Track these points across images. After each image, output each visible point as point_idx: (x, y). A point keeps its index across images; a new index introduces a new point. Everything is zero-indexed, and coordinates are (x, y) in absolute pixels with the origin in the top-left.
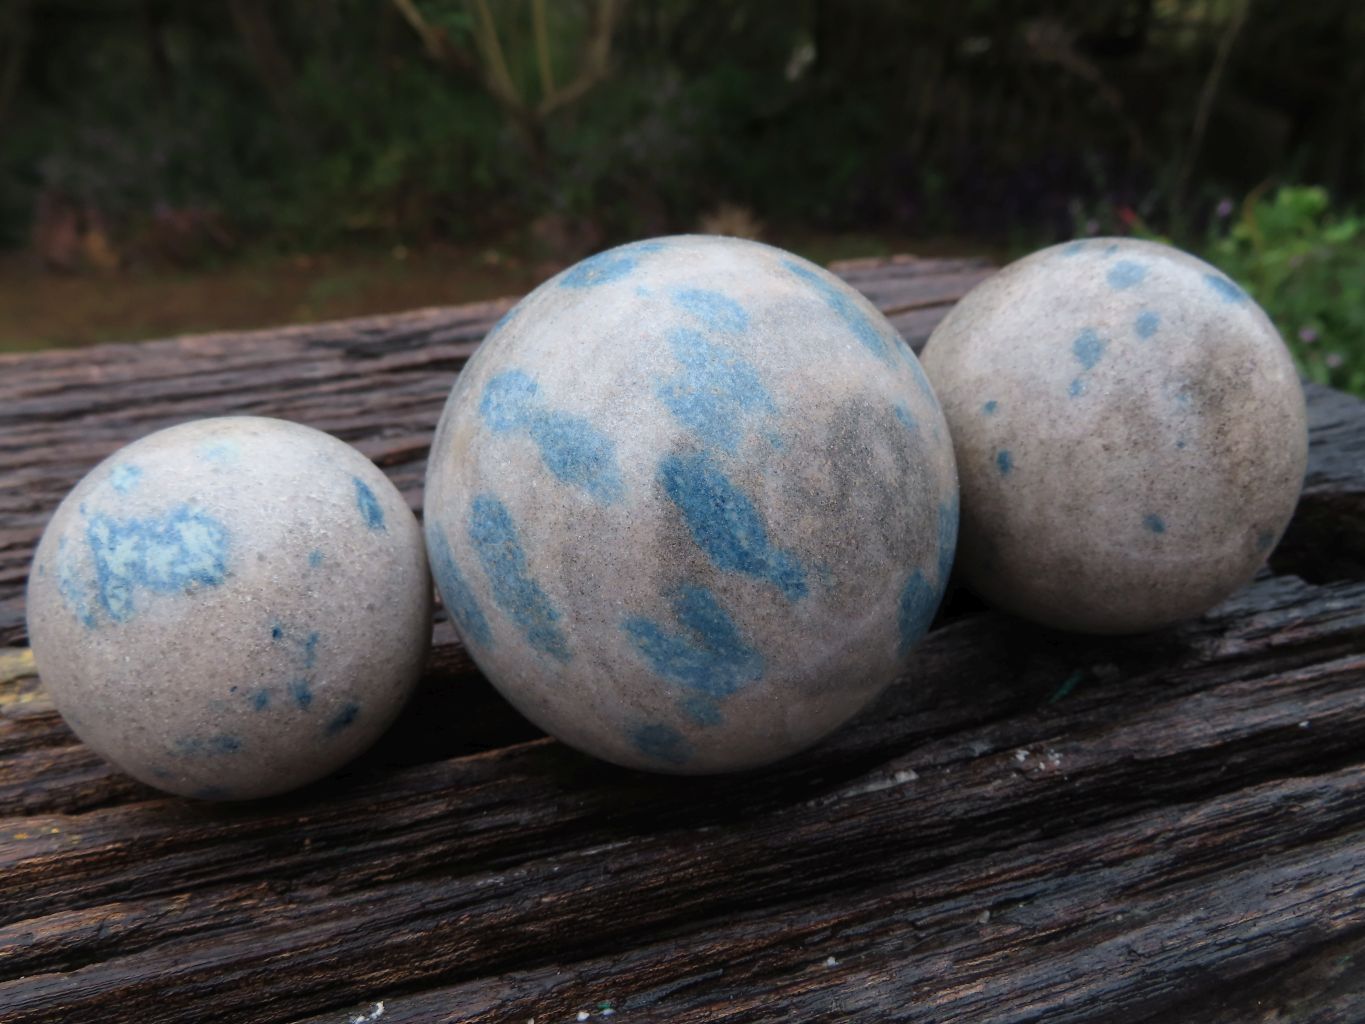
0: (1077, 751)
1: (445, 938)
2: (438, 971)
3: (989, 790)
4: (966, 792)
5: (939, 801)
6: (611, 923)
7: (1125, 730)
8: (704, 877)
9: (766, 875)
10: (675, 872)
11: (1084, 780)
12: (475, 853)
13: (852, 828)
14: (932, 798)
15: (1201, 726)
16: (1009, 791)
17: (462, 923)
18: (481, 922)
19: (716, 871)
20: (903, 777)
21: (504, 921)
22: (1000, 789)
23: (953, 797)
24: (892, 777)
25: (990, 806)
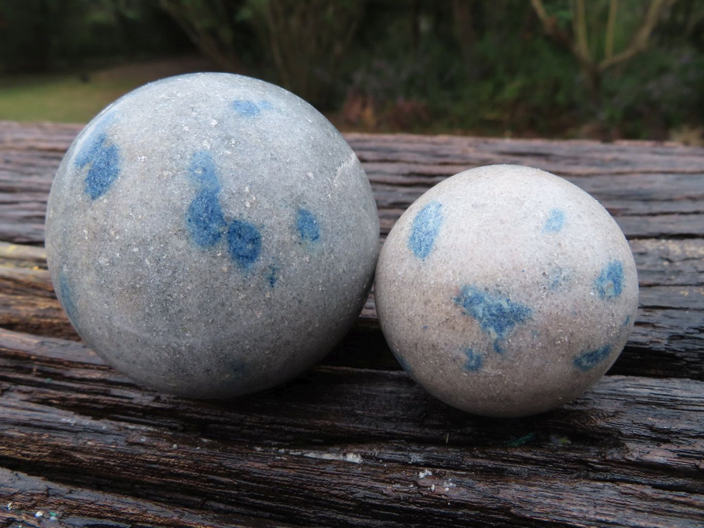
0: (470, 487)
1: (34, 442)
2: (29, 459)
3: (388, 489)
4: (370, 483)
5: (349, 482)
6: (124, 472)
7: (518, 487)
8: (183, 467)
9: (222, 483)
10: (164, 457)
11: (466, 511)
12: (102, 407)
13: (282, 475)
14: (346, 477)
15: (584, 509)
16: (402, 496)
17: (44, 437)
18: (54, 441)
19: (188, 467)
20: (351, 458)
21: (64, 446)
22: (395, 491)
23: (360, 483)
24: (345, 455)
25: (384, 500)
